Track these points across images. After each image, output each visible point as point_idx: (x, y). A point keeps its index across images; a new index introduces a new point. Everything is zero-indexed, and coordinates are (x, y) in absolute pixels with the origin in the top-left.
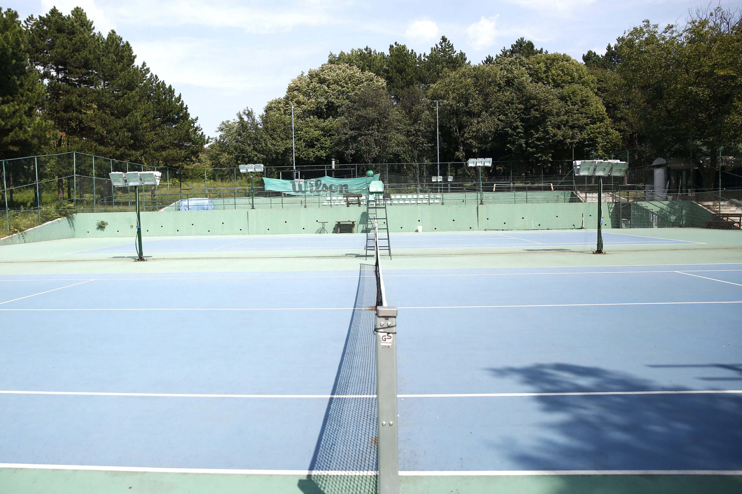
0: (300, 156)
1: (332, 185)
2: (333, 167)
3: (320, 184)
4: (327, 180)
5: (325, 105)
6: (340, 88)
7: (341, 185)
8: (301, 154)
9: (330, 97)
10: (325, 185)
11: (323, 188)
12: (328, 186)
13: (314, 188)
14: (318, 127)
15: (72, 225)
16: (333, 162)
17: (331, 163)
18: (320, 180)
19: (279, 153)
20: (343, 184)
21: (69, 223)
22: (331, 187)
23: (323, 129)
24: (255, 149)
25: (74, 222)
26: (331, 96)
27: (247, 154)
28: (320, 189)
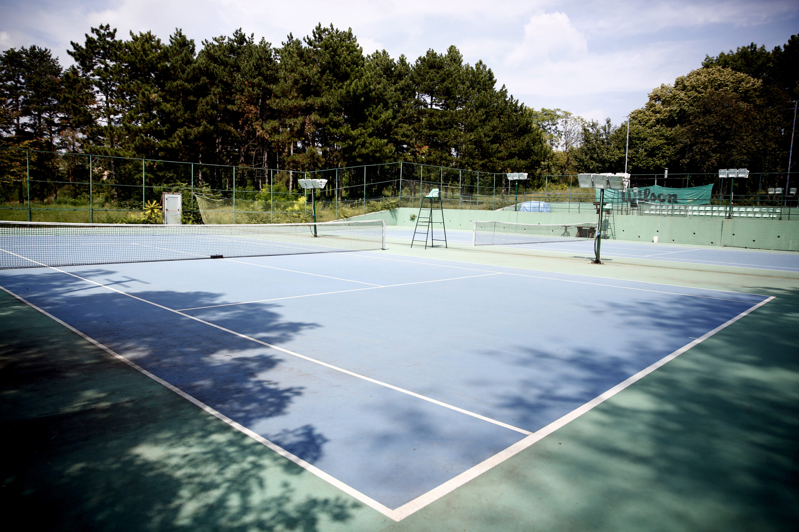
0: (638, 165)
1: (660, 194)
2: (666, 177)
3: (649, 193)
4: (656, 189)
5: (677, 114)
6: (696, 94)
7: (670, 195)
8: (640, 163)
9: (683, 105)
10: (653, 195)
11: (651, 197)
12: (657, 195)
13: (643, 197)
14: (663, 136)
15: (395, 216)
16: (666, 171)
17: (664, 173)
18: (649, 189)
19: (613, 162)
20: (672, 194)
21: (392, 214)
22: (659, 196)
23: (666, 138)
24: (592, 158)
25: (396, 214)
26: (684, 103)
27: (584, 163)
28: (649, 198)
